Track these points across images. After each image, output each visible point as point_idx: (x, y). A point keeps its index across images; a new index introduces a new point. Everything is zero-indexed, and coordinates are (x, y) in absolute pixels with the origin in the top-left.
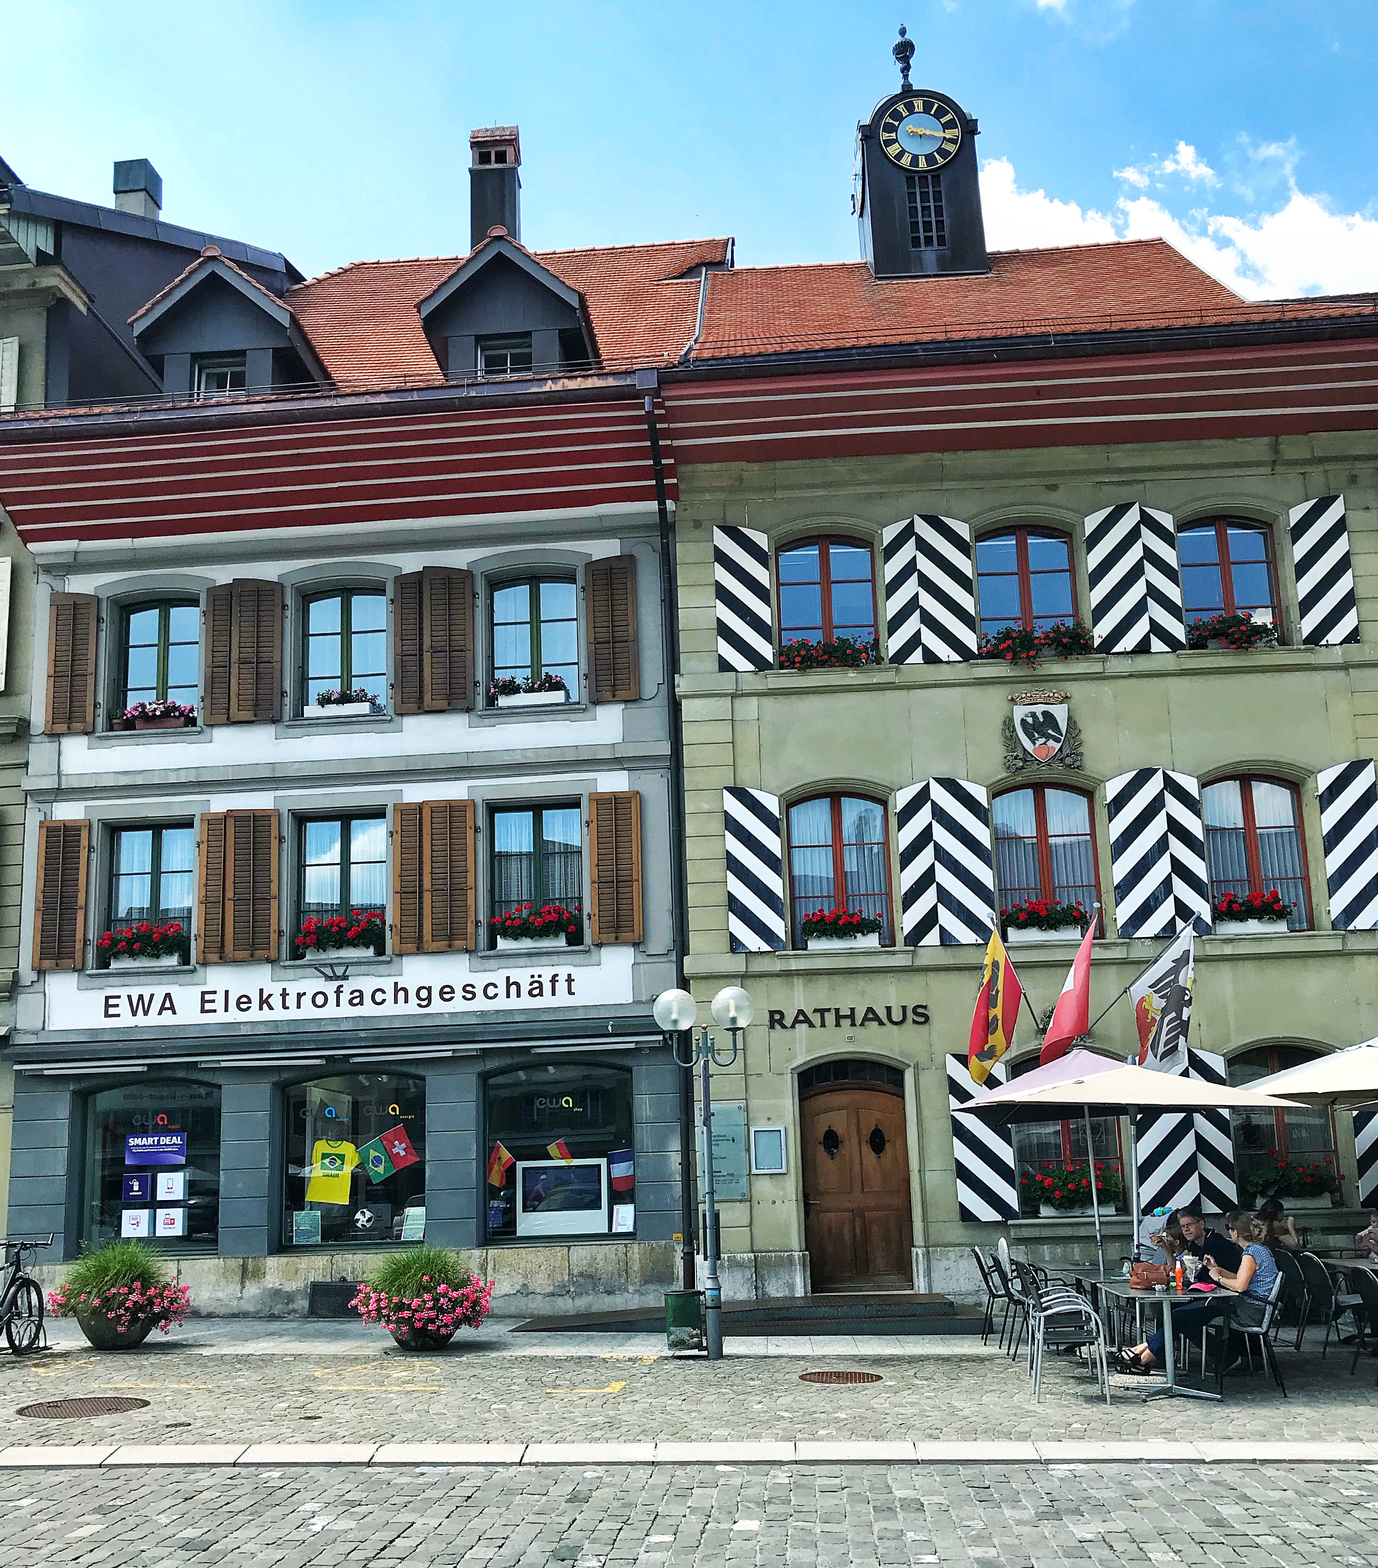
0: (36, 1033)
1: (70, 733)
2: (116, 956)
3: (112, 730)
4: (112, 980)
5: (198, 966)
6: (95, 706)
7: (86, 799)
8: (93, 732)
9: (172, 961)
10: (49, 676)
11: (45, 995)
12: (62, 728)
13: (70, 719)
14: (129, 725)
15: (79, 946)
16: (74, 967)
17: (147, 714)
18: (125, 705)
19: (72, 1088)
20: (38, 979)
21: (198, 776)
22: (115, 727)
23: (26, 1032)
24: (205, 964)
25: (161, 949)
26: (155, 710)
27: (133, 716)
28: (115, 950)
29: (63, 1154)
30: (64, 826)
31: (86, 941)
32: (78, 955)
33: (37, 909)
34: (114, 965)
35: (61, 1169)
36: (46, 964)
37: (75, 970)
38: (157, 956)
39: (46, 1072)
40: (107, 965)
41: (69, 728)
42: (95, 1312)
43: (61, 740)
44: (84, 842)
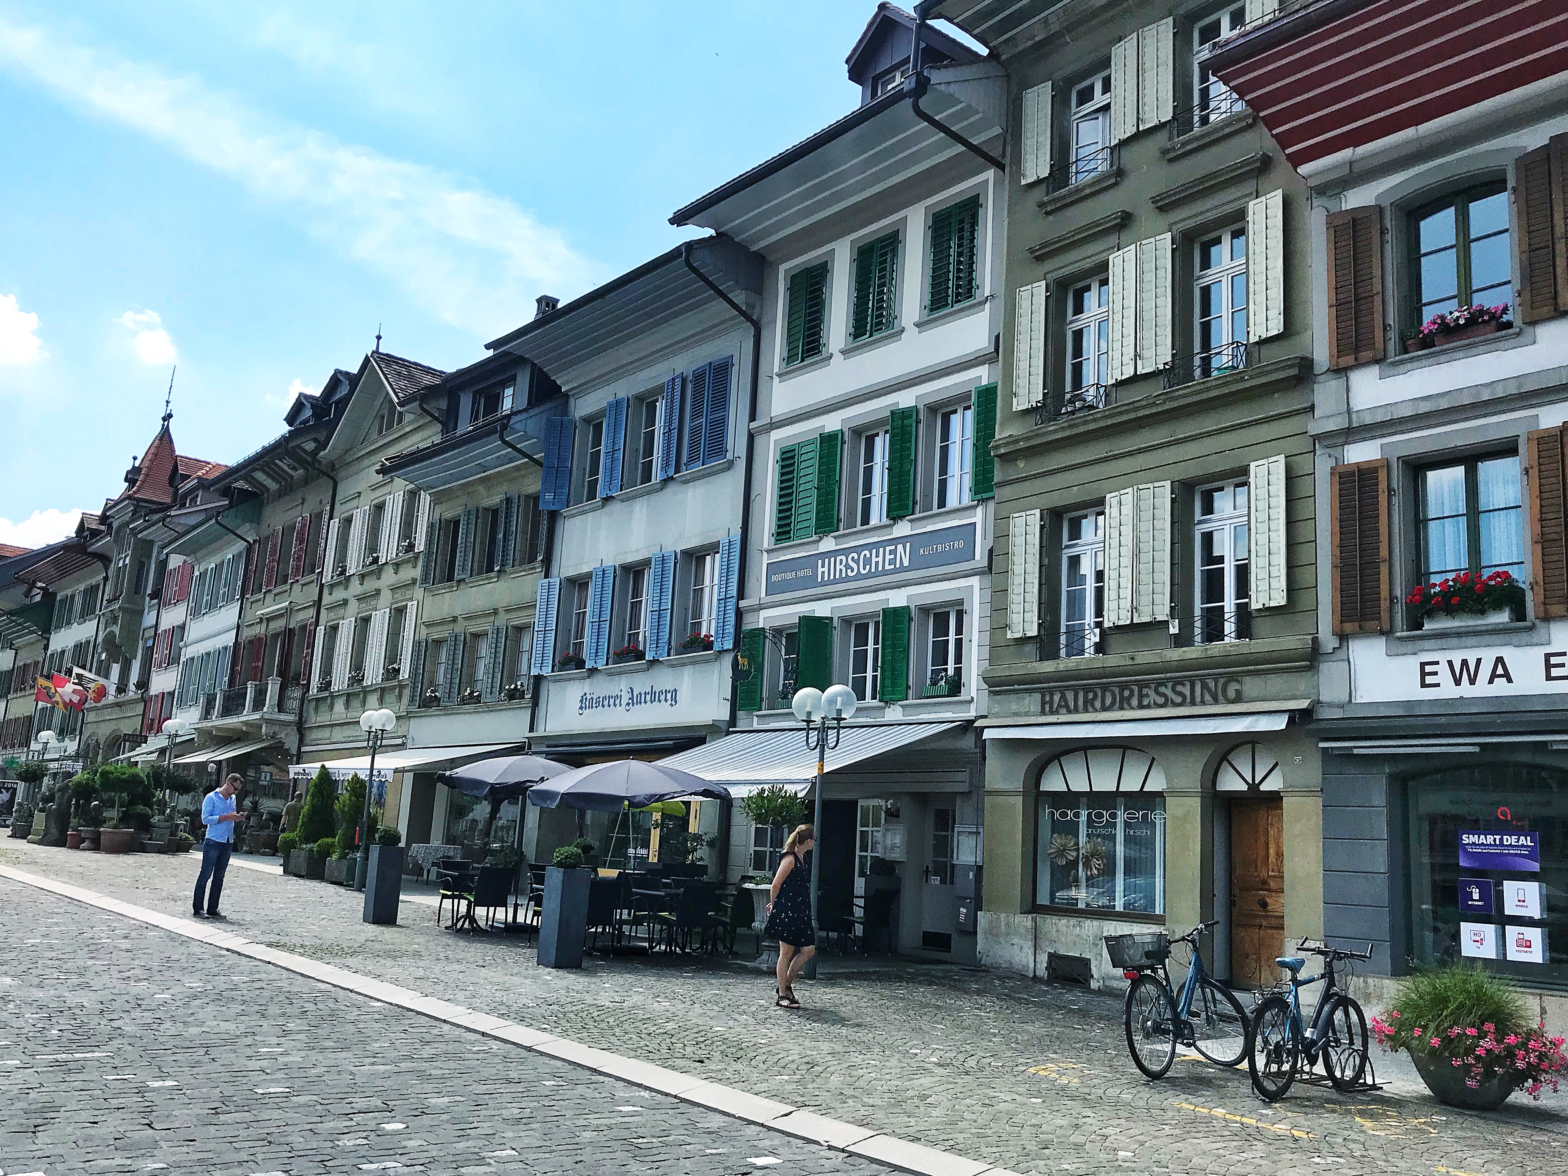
0: (1341, 706)
1: (1359, 365)
2: (1431, 614)
3: (1406, 352)
4: (1427, 644)
5: (1537, 622)
6: (1385, 329)
7: (1383, 436)
8: (1385, 358)
9: (1503, 617)
10: (1330, 307)
11: (1349, 662)
12: (1349, 360)
13: (1357, 349)
14: (1427, 342)
15: (1384, 604)
16: (1381, 630)
17: (1448, 324)
18: (1420, 322)
19: (1387, 771)
20: (1340, 644)
21: (1520, 386)
22: (1410, 349)
23: (1330, 705)
24: (1547, 618)
25: (1487, 603)
26: (1458, 318)
27: (1431, 331)
28: (1429, 607)
29: (1382, 848)
30: (1359, 470)
31: (1392, 599)
32: (1385, 615)
33: (1334, 566)
34: (1429, 626)
35: (1382, 866)
36: (1349, 627)
37: (1382, 633)
38: (1483, 612)
39: (1356, 751)
40: (1420, 626)
41: (1356, 359)
42: (1433, 1052)
43: (1348, 375)
44: (1383, 485)
